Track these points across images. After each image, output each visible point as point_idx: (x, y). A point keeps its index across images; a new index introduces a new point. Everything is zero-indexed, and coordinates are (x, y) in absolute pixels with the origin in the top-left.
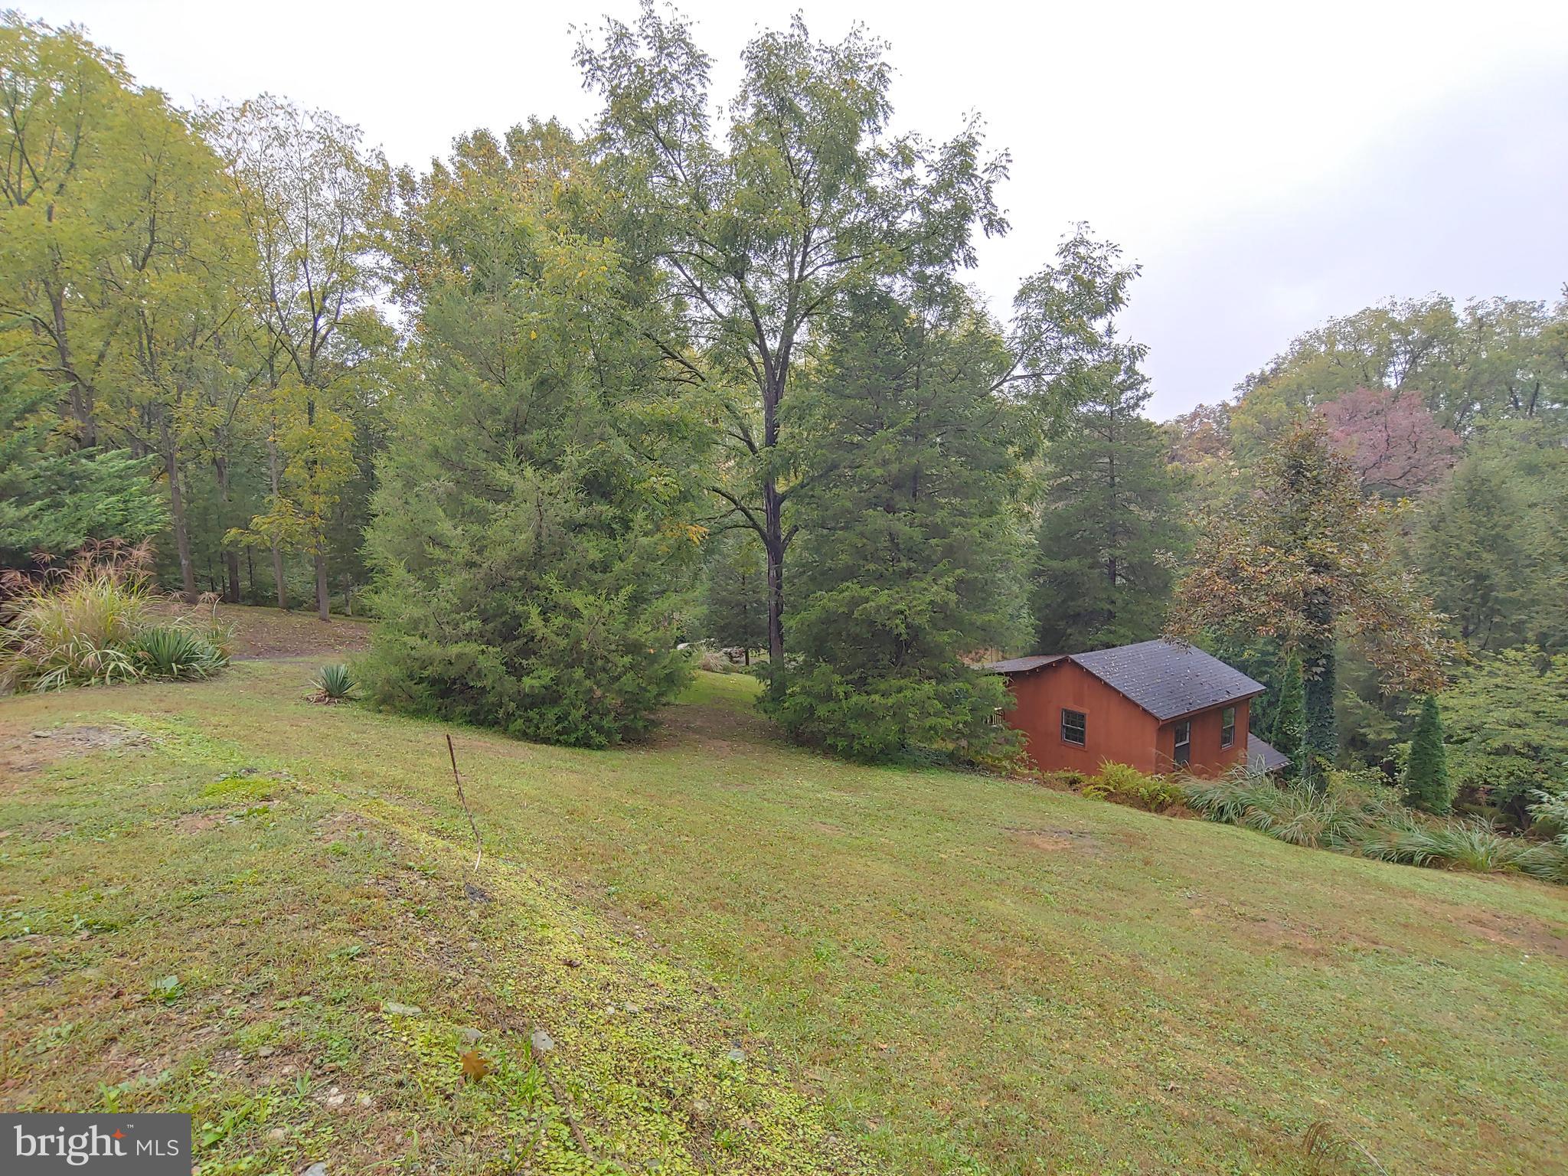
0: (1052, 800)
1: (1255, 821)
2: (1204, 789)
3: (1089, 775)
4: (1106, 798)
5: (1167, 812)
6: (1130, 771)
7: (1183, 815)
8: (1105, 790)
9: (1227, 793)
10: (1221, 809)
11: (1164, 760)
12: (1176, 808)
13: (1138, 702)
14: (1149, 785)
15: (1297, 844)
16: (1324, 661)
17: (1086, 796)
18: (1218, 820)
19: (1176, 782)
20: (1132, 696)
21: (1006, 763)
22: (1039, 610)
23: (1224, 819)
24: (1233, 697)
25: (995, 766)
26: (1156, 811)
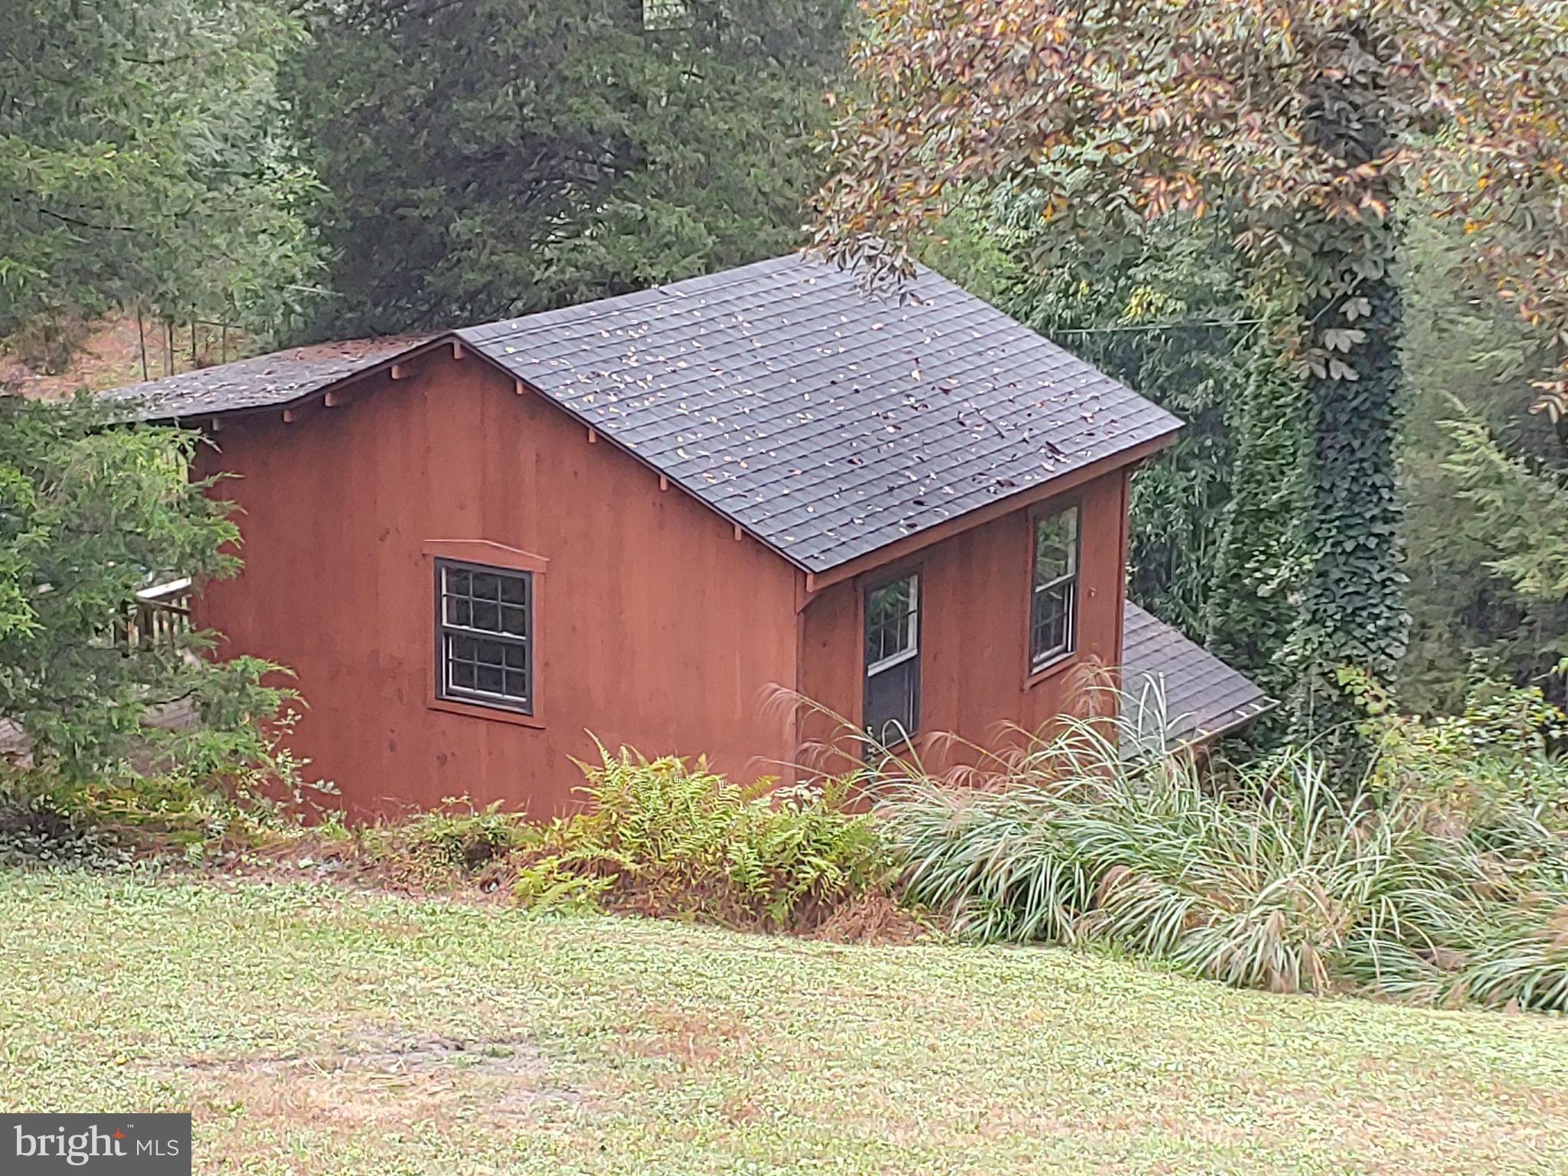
0: (392, 931)
1: (1130, 922)
2: (963, 821)
3: (540, 817)
4: (606, 902)
5: (831, 927)
6: (695, 783)
7: (888, 930)
8: (603, 868)
9: (1038, 829)
10: (1019, 893)
11: (824, 730)
12: (864, 905)
13: (729, 508)
14: (765, 829)
15: (1265, 984)
16: (1363, 306)
17: (528, 900)
18: (1008, 935)
19: (867, 804)
20: (702, 484)
21: (204, 808)
22: (332, 138)
23: (1029, 926)
24: (1073, 464)
25: (158, 825)
26: (792, 927)
